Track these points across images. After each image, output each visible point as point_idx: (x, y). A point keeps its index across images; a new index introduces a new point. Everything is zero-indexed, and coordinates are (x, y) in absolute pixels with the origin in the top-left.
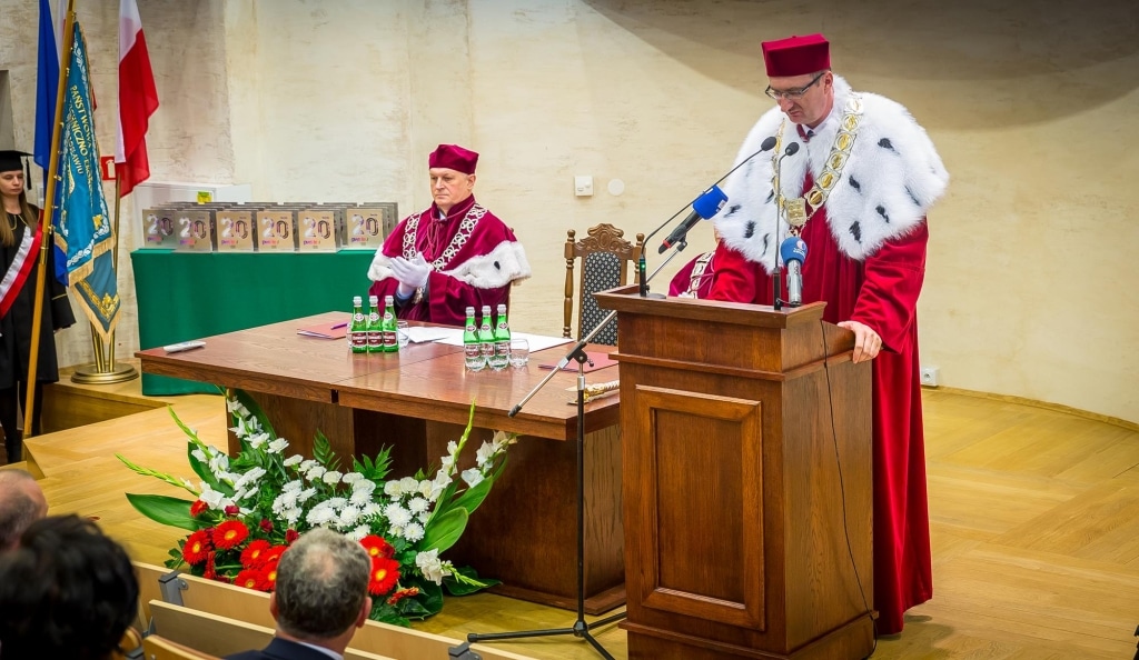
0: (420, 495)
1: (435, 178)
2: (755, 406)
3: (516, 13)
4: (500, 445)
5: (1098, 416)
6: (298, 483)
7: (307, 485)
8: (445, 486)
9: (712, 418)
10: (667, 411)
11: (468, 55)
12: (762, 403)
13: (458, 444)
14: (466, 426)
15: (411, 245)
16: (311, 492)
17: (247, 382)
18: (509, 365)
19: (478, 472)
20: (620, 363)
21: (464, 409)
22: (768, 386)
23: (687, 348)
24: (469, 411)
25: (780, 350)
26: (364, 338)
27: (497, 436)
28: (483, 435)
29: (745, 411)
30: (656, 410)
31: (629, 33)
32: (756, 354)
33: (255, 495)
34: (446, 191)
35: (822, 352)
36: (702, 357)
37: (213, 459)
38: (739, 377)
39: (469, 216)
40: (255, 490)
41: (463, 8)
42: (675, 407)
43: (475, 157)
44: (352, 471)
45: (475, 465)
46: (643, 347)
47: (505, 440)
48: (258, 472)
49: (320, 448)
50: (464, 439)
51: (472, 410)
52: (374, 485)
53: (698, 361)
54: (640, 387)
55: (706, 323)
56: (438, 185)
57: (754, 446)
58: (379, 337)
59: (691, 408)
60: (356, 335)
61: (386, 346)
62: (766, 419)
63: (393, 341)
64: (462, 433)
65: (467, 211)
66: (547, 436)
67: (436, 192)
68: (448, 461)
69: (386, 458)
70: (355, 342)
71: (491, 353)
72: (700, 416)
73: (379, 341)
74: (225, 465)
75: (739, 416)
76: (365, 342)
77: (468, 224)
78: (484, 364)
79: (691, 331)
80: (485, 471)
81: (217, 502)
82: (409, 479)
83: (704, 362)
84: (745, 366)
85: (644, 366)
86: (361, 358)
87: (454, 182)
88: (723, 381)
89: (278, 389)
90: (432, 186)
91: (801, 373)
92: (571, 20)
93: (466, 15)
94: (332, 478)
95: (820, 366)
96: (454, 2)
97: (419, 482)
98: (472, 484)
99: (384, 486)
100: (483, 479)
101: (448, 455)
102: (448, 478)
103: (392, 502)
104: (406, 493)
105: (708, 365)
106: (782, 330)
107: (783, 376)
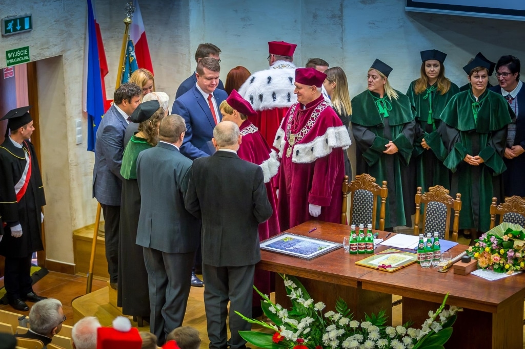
0: (407, 335)
3: (369, 23)
4: (453, 311)
6: (333, 326)
7: (338, 327)
8: (427, 332)
13: (434, 312)
14: (441, 304)
16: (342, 331)
17: (304, 274)
19: (438, 324)
21: (443, 296)
26: (356, 246)
27: (451, 308)
28: (447, 308)
31: (434, 34)
33: (310, 332)
37: (280, 312)
40: (308, 330)
44: (364, 320)
45: (439, 321)
47: (456, 310)
48: (309, 320)
49: (340, 307)
50: (439, 311)
51: (446, 297)
52: (378, 329)
58: (364, 246)
60: (353, 245)
61: (368, 250)
63: (371, 248)
64: (439, 307)
68: (429, 321)
69: (383, 315)
73: (365, 248)
74: (286, 315)
76: (356, 248)
77: (315, 115)
78: (430, 264)
80: (442, 324)
81: (290, 336)
82: (401, 327)
89: (323, 278)
92: (401, 26)
93: (342, 25)
94: (354, 324)
96: (333, 17)
97: (407, 329)
98: (436, 330)
99: (385, 329)
100: (442, 328)
101: (429, 318)
102: (429, 329)
103: (393, 339)
104: (399, 333)
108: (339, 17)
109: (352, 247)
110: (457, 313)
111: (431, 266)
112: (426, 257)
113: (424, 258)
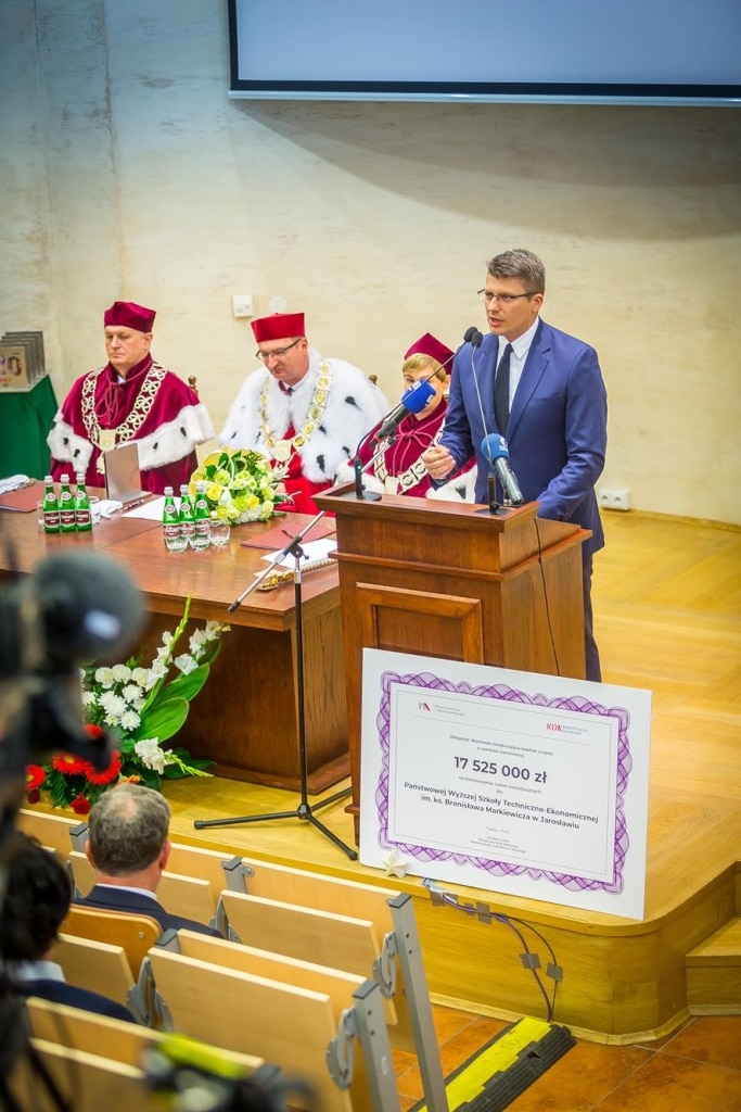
0: (133, 682)
1: (110, 337)
2: (475, 605)
3: (163, 124)
4: (214, 632)
8: (161, 675)
9: (433, 615)
10: (389, 608)
11: (113, 171)
12: (482, 601)
13: (173, 634)
14: (182, 617)
15: (90, 411)
18: (211, 544)
19: (192, 658)
20: (340, 562)
21: (180, 600)
22: (489, 586)
23: (406, 548)
24: (185, 603)
25: (498, 552)
26: (56, 518)
27: (209, 624)
28: (197, 624)
29: (465, 610)
30: (377, 607)
32: (474, 556)
34: (121, 351)
35: (536, 547)
36: (421, 557)
38: (460, 577)
39: (149, 378)
41: (106, 121)
42: (395, 604)
43: (151, 315)
45: (189, 651)
46: (361, 547)
47: (218, 628)
50: (179, 630)
51: (188, 603)
52: (84, 673)
53: (417, 560)
54: (360, 585)
55: (425, 526)
56: (114, 344)
57: (475, 642)
58: (72, 516)
59: (410, 605)
60: (49, 515)
61: (80, 525)
62: (486, 616)
63: (86, 520)
64: (178, 625)
65: (146, 373)
66: (265, 627)
67: (112, 351)
68: (164, 652)
70: (48, 522)
71: (192, 532)
72: (421, 613)
73: (73, 520)
75: (460, 613)
76: (57, 521)
77: (150, 387)
78: (186, 544)
79: (410, 533)
80: (198, 657)
82: (121, 666)
83: (424, 562)
84: (464, 567)
85: (364, 565)
86: (54, 538)
87: (130, 341)
88: (442, 581)
90: (107, 345)
91: (519, 571)
92: (223, 129)
93: (110, 129)
95: (534, 562)
96: (96, 114)
97: (132, 669)
98: (186, 672)
99: (94, 674)
100: (197, 666)
101: (163, 645)
102: (164, 667)
103: (105, 691)
104: (118, 680)
105: (428, 565)
106: (500, 534)
107: (502, 575)
108: (105, 113)
109: (48, 518)
110: (223, 635)
111: (189, 547)
112: (181, 532)
113: (176, 534)
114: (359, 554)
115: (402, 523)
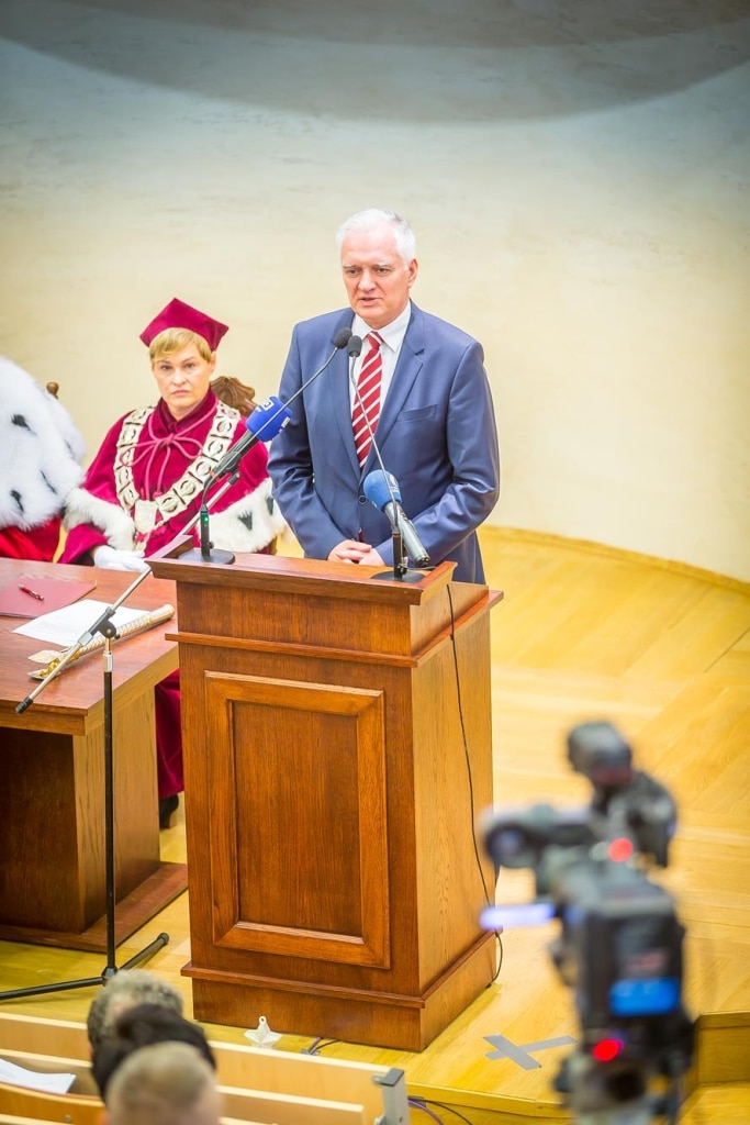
2: (376, 698)
5: (653, 559)
9: (314, 712)
10: (251, 703)
12: (385, 693)
20: (181, 645)
22: (394, 674)
23: (278, 625)
25: (409, 630)
29: (364, 704)
30: (234, 703)
32: (375, 634)
35: (448, 617)
36: (299, 637)
38: (355, 662)
42: (263, 698)
46: (214, 624)
53: (294, 642)
54: (211, 674)
55: (304, 597)
57: (375, 747)
62: (391, 712)
66: (56, 731)
72: (297, 710)
75: (355, 710)
79: (283, 606)
83: (303, 643)
84: (361, 649)
85: (215, 648)
88: (329, 667)
91: (431, 653)
95: (446, 638)
105: (311, 648)
106: (412, 607)
107: (414, 659)
114: (210, 633)
115: (273, 593)
